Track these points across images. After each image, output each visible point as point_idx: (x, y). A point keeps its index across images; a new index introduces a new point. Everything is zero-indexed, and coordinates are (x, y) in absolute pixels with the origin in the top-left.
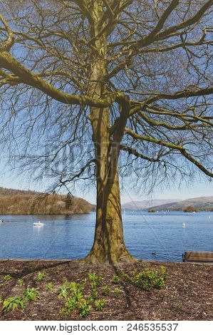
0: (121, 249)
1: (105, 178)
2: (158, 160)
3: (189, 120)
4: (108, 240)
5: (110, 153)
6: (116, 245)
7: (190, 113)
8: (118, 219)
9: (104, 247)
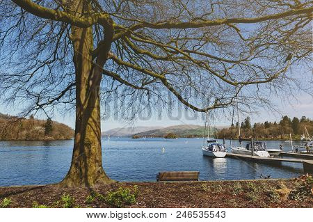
0: (99, 172)
1: (85, 102)
2: (142, 88)
3: (171, 52)
4: (86, 163)
5: (92, 76)
6: (94, 168)
7: (173, 45)
8: (98, 143)
9: (81, 170)
